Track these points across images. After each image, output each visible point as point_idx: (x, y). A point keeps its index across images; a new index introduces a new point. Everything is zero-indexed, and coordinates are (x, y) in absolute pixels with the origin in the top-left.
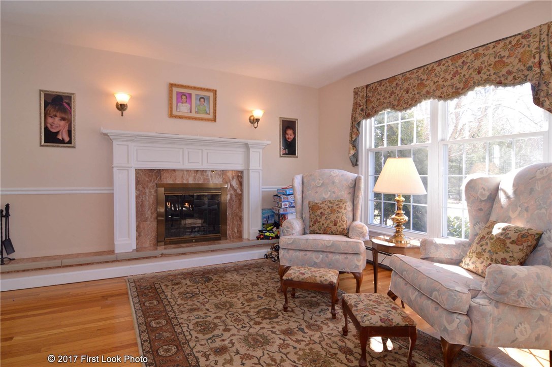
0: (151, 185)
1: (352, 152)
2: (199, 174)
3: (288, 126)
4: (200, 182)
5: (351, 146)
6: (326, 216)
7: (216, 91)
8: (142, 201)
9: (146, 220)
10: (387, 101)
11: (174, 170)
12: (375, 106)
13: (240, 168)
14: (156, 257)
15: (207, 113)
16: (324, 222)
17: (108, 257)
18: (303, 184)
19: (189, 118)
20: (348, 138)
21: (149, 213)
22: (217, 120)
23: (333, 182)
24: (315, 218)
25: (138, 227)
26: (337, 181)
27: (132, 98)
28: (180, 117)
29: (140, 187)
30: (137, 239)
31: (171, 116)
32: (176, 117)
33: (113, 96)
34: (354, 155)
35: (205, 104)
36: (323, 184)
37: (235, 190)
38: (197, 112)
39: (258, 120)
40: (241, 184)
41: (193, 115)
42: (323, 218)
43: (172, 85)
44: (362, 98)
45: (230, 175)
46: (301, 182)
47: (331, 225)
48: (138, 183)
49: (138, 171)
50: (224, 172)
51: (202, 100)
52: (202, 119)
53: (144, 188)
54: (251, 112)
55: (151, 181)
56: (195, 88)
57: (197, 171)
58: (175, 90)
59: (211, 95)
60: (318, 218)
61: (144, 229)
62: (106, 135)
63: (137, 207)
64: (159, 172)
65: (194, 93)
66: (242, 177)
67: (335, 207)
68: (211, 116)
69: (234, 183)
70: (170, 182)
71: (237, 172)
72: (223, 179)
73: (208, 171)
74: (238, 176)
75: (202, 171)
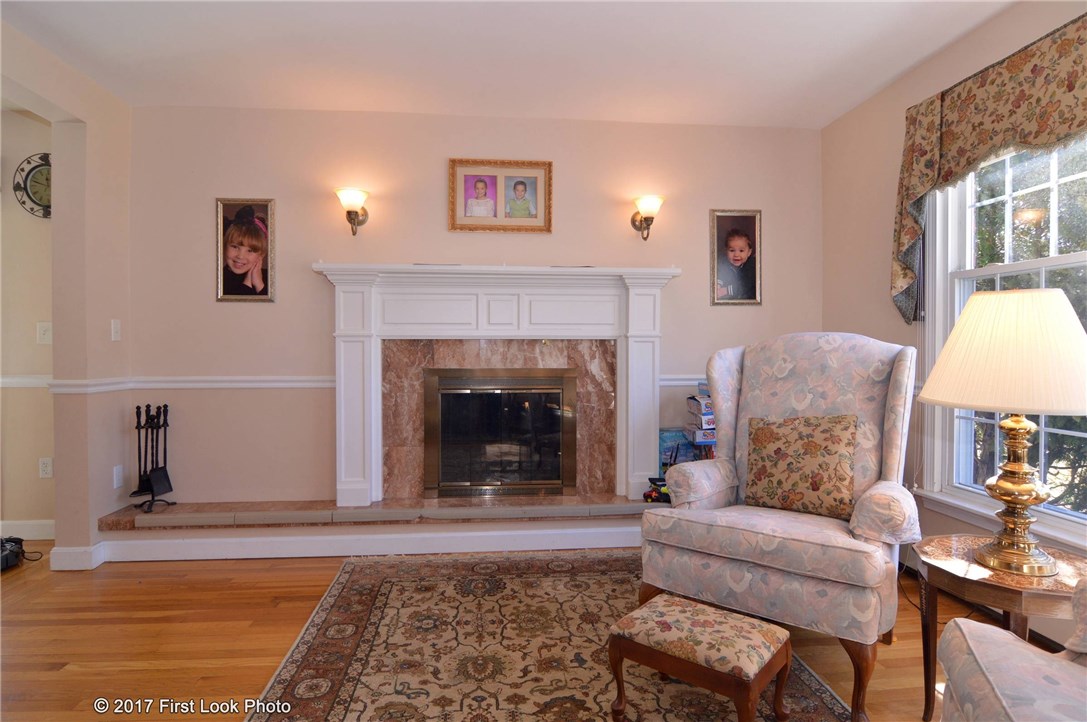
0: (413, 371)
1: (902, 284)
2: (514, 349)
3: (735, 230)
4: (516, 366)
5: (897, 268)
6: (789, 460)
7: (550, 165)
8: (396, 405)
9: (403, 444)
10: (1005, 124)
11: (461, 341)
12: (968, 147)
13: (606, 333)
14: (408, 522)
15: (530, 216)
16: (783, 477)
17: (322, 513)
18: (742, 370)
19: (491, 228)
20: (891, 246)
21: (409, 428)
22: (553, 228)
23: (823, 368)
24: (760, 464)
25: (387, 458)
26: (833, 363)
27: (370, 197)
28: (472, 228)
29: (392, 375)
30: (385, 480)
31: (454, 226)
32: (463, 228)
33: (335, 198)
34: (907, 292)
35: (528, 196)
36: (792, 372)
37: (598, 385)
38: (508, 215)
39: (648, 221)
40: (612, 370)
41: (501, 220)
42: (782, 465)
43: (454, 163)
44: (928, 130)
45: (584, 348)
46: (735, 367)
47: (803, 487)
48: (387, 367)
49: (389, 345)
50: (572, 345)
51: (520, 187)
52: (519, 229)
53: (399, 377)
54: (632, 203)
55: (413, 363)
56: (504, 164)
57: (510, 342)
58: (461, 172)
59: (540, 174)
60: (768, 464)
61: (399, 460)
62: (320, 273)
63: (385, 417)
64: (429, 345)
65: (501, 174)
66: (614, 355)
67: (819, 438)
68: (540, 222)
69: (596, 368)
70: (453, 365)
71: (602, 342)
72: (569, 358)
73: (533, 342)
74: (605, 352)
75: (521, 342)
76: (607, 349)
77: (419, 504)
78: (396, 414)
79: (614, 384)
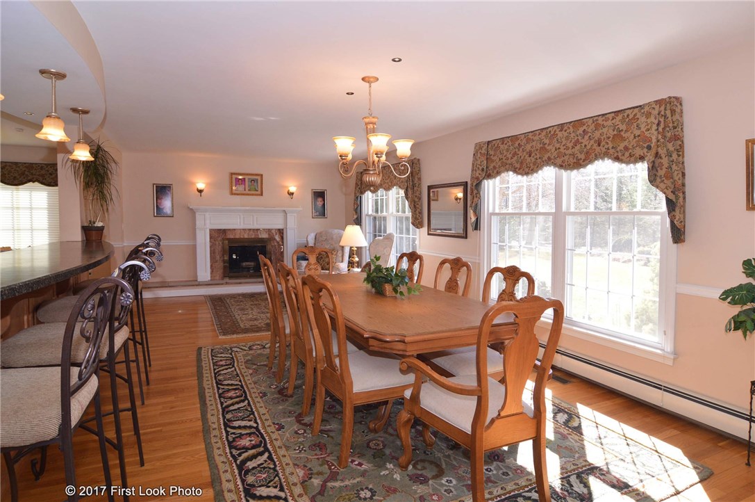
0: (219, 239)
2: (251, 232)
3: (319, 195)
4: (252, 237)
7: (262, 175)
8: (214, 249)
9: (216, 262)
11: (235, 230)
13: (280, 227)
14: (223, 284)
15: (256, 190)
21: (218, 256)
22: (263, 195)
25: (211, 266)
27: (206, 185)
29: (213, 240)
30: (211, 274)
31: (232, 193)
32: (235, 194)
33: (193, 184)
35: (255, 184)
37: (278, 242)
38: (249, 190)
39: (293, 193)
40: (282, 238)
41: (247, 192)
43: (232, 174)
45: (273, 232)
48: (211, 237)
49: (212, 230)
50: (269, 231)
51: (253, 182)
52: (253, 195)
53: (215, 241)
54: (288, 187)
55: (219, 236)
56: (247, 174)
57: (250, 229)
58: (234, 176)
59: (259, 178)
61: (215, 267)
62: (191, 209)
63: (211, 253)
64: (225, 231)
66: (283, 234)
68: (259, 192)
69: (277, 238)
70: (232, 237)
71: (279, 230)
72: (269, 234)
73: (258, 230)
74: (280, 232)
75: (254, 230)
76: (281, 232)
77: (223, 279)
78: (214, 253)
79: (283, 242)
